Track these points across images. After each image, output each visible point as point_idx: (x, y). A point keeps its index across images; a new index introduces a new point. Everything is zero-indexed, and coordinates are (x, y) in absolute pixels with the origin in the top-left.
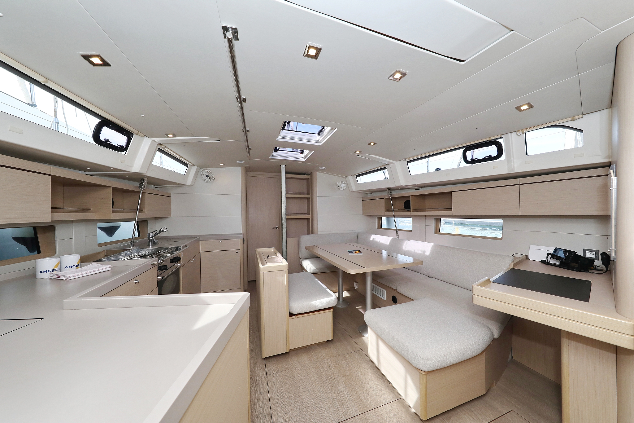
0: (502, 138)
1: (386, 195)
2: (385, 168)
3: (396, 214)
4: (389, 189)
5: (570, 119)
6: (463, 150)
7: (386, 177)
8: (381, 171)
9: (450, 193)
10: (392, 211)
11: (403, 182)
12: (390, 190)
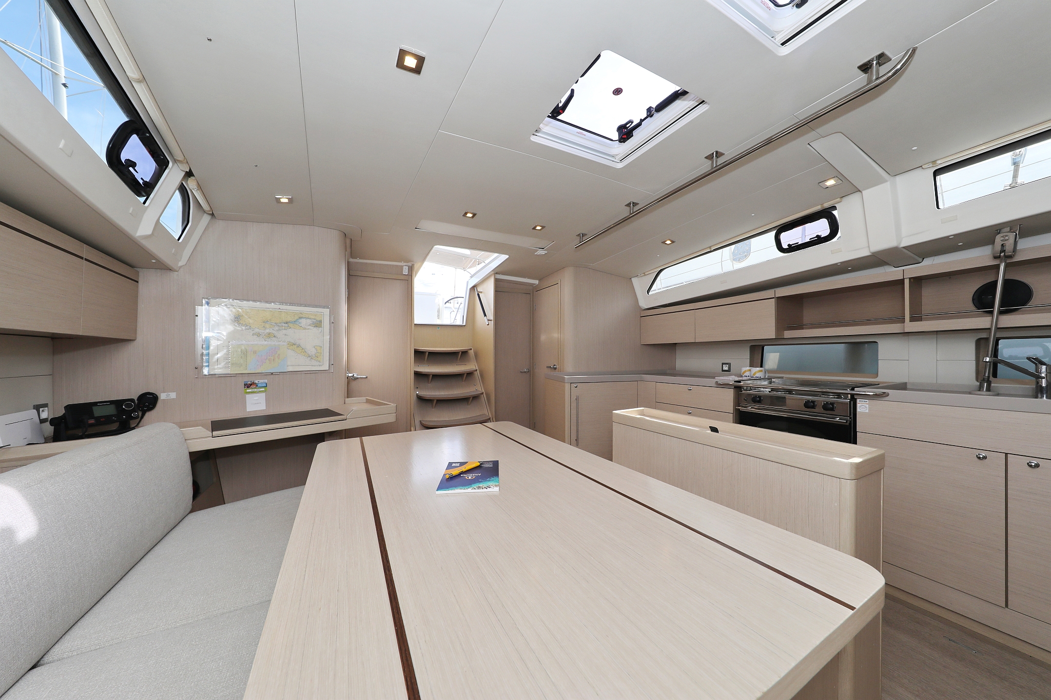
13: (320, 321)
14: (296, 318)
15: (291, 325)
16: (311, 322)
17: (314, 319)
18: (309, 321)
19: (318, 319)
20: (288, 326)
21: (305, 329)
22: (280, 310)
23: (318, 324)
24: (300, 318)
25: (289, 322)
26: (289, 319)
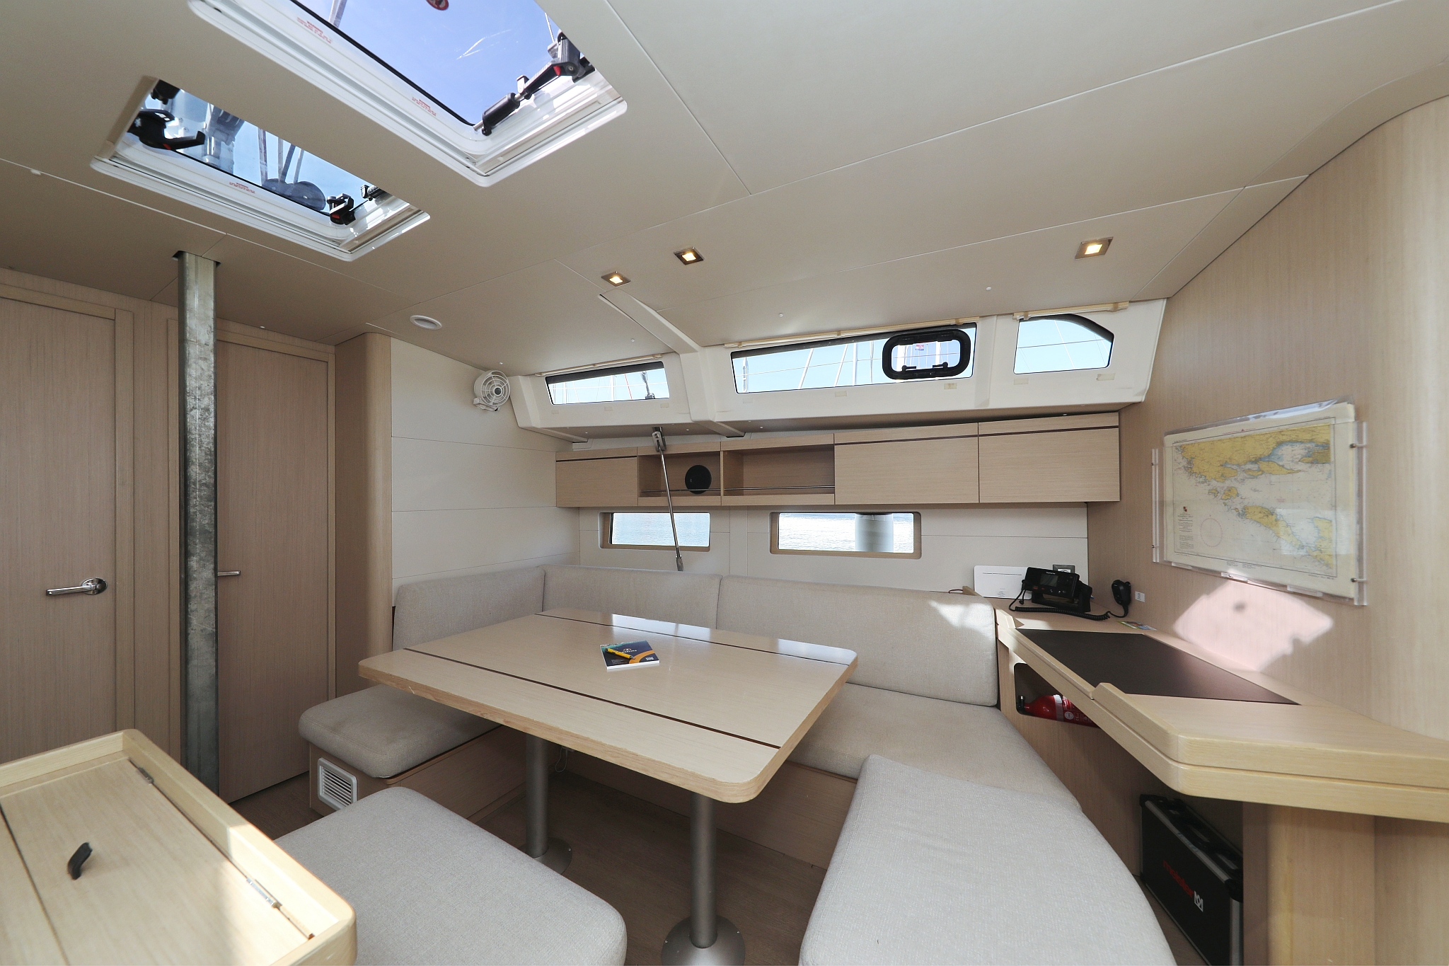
0: (974, 325)
1: (646, 446)
2: (659, 365)
3: (676, 504)
4: (656, 428)
5: (1110, 307)
6: (885, 341)
7: (651, 392)
8: (638, 374)
9: (830, 448)
10: (667, 495)
11: (716, 413)
12: (664, 431)
13: (1326, 446)
14: (1271, 447)
15: (1263, 465)
16: (1303, 452)
17: (1311, 441)
18: (1299, 450)
19: (1321, 438)
20: (1259, 470)
21: (1292, 472)
22: (1243, 434)
23: (1320, 454)
24: (1280, 444)
25: (1260, 459)
26: (1260, 451)
